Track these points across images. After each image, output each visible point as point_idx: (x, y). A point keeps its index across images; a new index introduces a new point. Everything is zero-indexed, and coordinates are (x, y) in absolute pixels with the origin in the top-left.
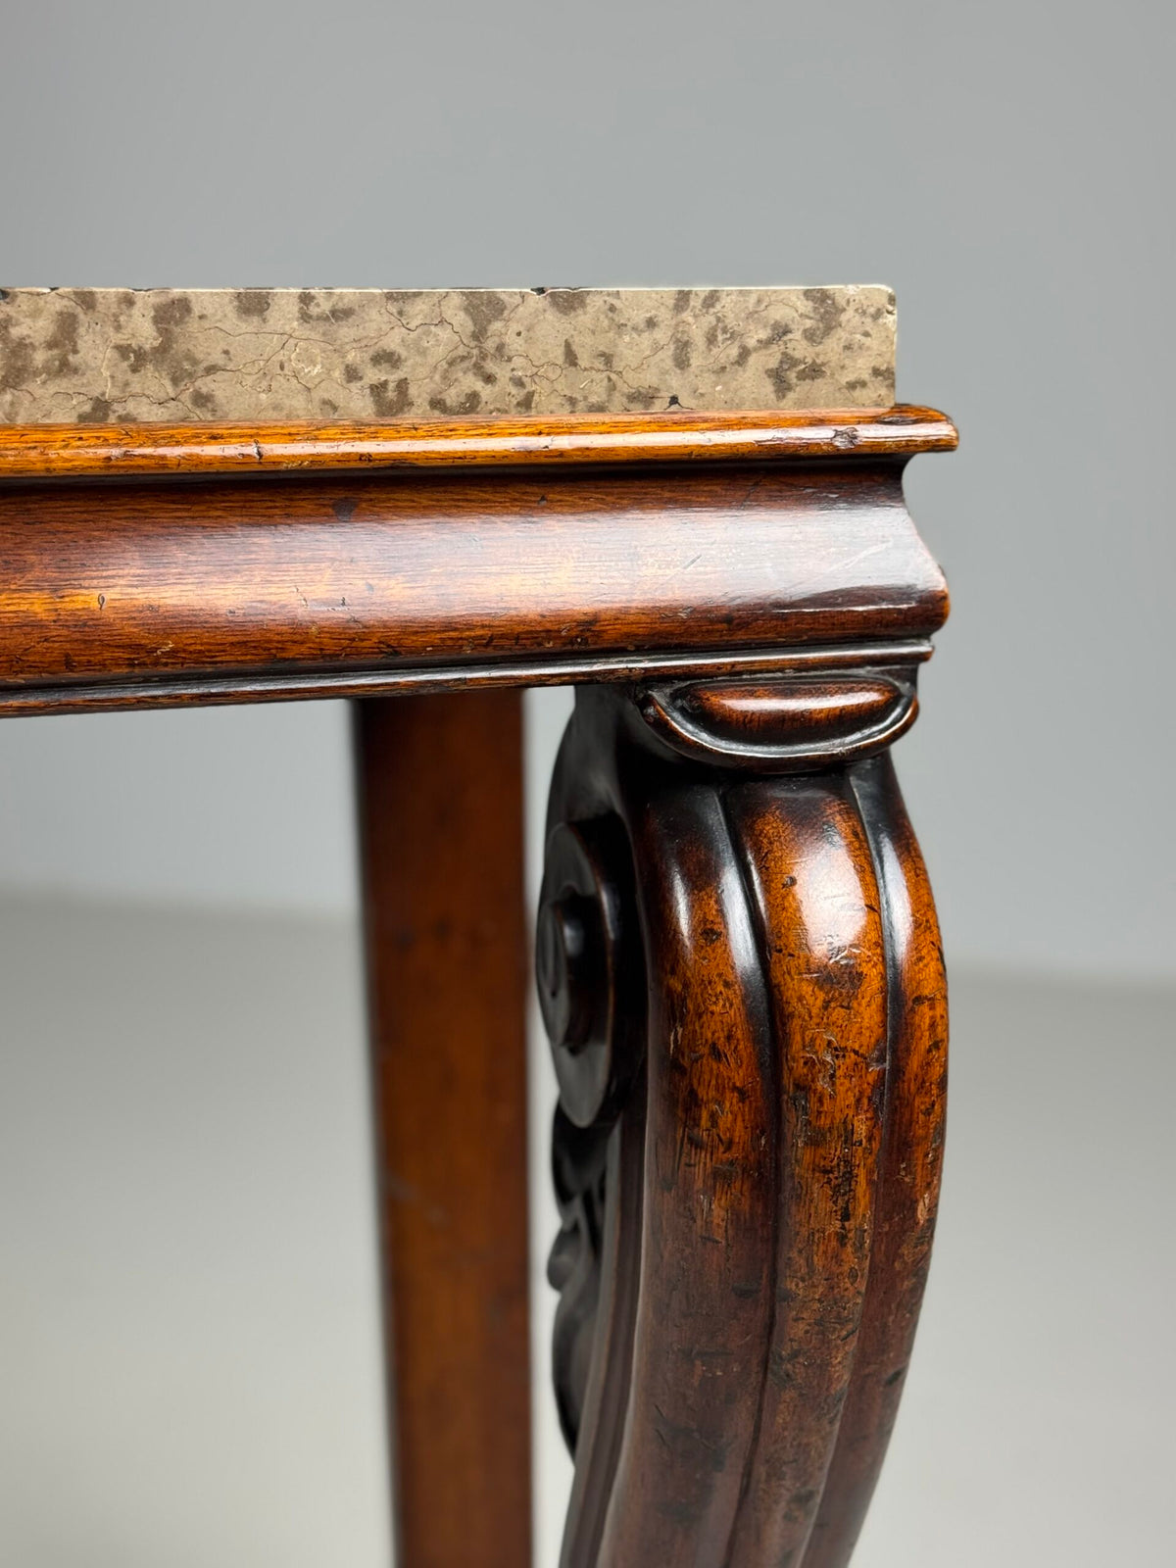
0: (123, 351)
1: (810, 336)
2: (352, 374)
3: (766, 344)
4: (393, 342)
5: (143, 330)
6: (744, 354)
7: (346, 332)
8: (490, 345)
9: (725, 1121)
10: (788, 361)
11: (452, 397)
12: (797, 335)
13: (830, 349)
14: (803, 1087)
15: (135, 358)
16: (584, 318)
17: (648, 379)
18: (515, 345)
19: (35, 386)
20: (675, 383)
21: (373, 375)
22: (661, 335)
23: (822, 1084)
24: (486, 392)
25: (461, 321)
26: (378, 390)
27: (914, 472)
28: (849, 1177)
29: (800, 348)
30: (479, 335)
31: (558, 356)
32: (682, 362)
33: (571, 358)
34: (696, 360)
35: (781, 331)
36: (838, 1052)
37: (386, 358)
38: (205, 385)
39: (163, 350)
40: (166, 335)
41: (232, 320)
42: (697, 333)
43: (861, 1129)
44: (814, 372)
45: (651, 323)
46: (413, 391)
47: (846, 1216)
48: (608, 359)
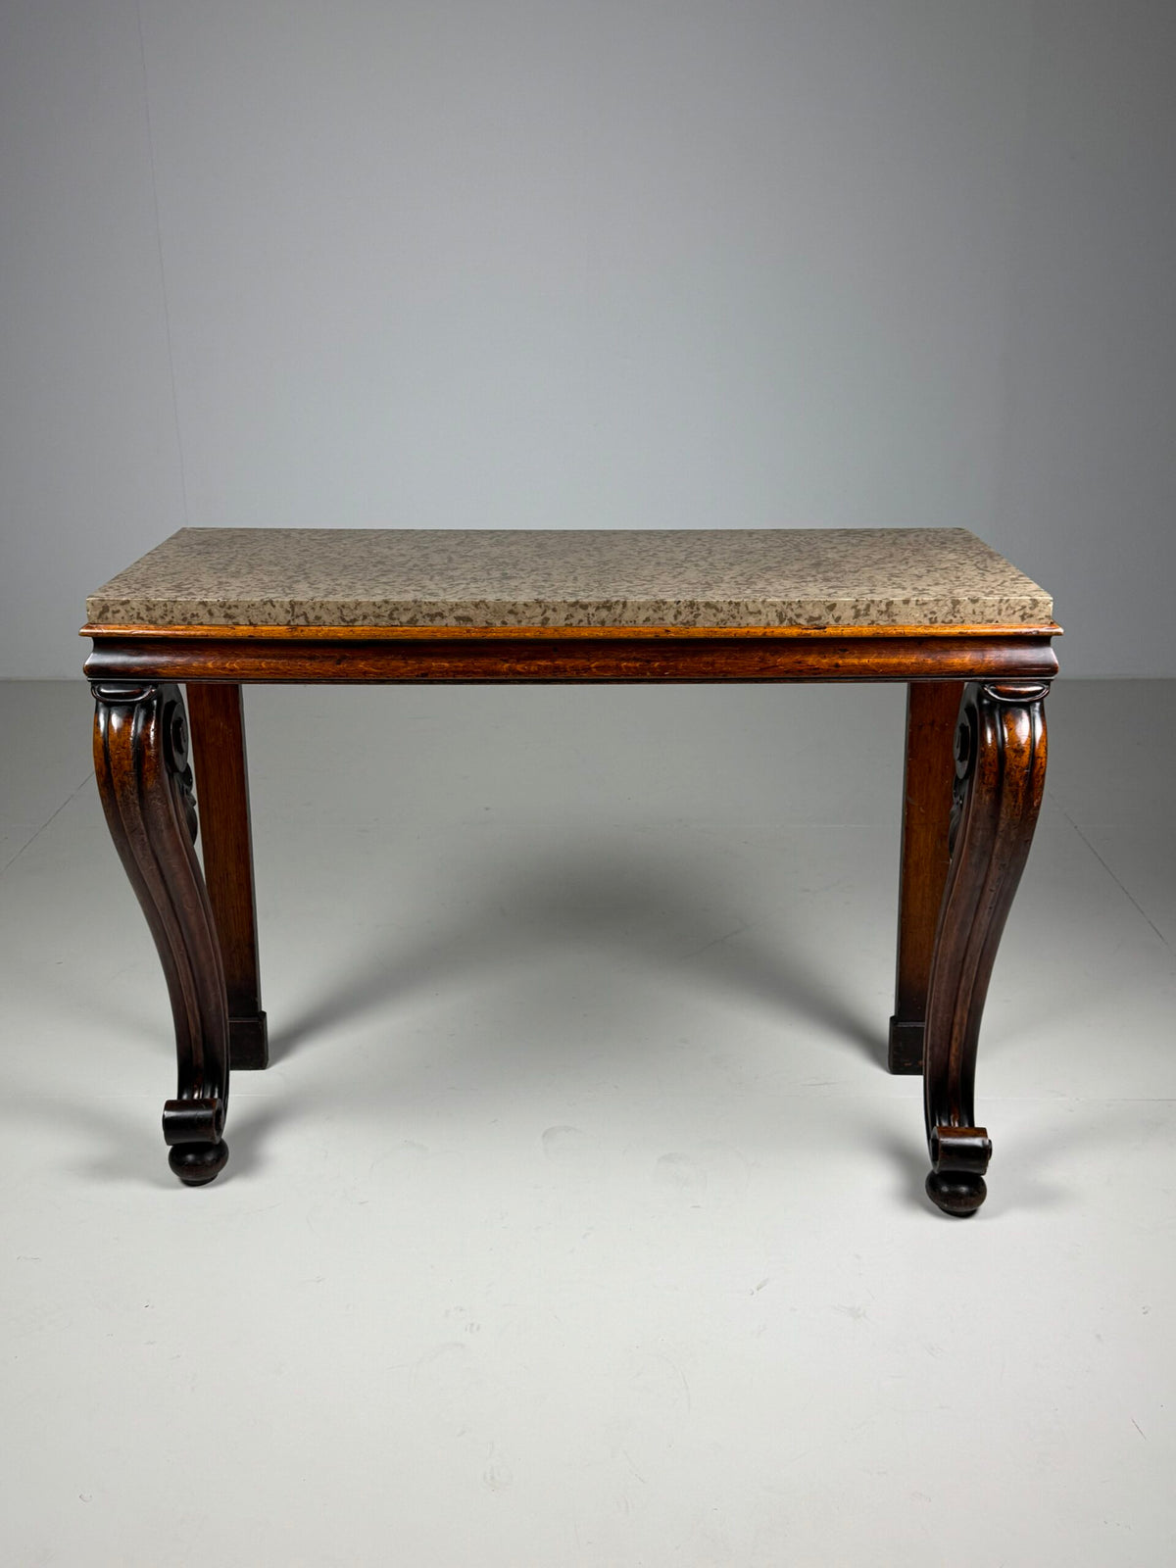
0: (879, 611)
1: (1030, 608)
2: (925, 616)
3: (1020, 610)
4: (935, 609)
5: (883, 607)
6: (1015, 612)
7: (925, 607)
8: (956, 610)
9: (990, 780)
10: (1025, 614)
11: (947, 620)
12: (1027, 608)
13: (1036, 611)
14: (1009, 773)
15: (881, 612)
16: (978, 605)
17: (992, 617)
18: (962, 610)
19: (860, 618)
20: (998, 618)
21: (930, 616)
22: (995, 608)
23: (1012, 773)
24: (954, 620)
25: (950, 605)
26: (930, 619)
27: (1053, 639)
28: (1017, 794)
29: (1028, 611)
30: (954, 608)
31: (971, 612)
32: (1000, 614)
33: (974, 613)
34: (1003, 613)
35: (1024, 607)
36: (1017, 767)
37: (933, 613)
38: (894, 618)
39: (886, 611)
40: (888, 609)
41: (902, 605)
42: (1004, 607)
43: (1021, 784)
44: (1031, 616)
45: (993, 606)
46: (938, 619)
47: (1016, 802)
48: (982, 613)
